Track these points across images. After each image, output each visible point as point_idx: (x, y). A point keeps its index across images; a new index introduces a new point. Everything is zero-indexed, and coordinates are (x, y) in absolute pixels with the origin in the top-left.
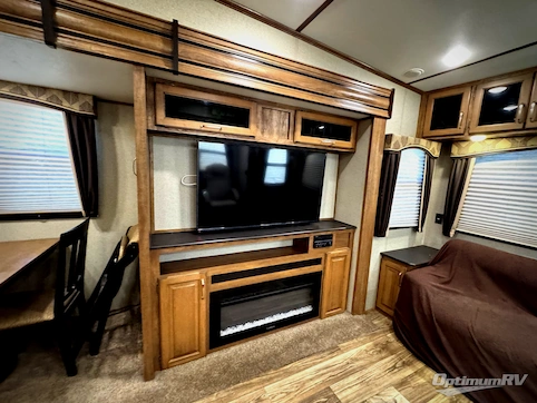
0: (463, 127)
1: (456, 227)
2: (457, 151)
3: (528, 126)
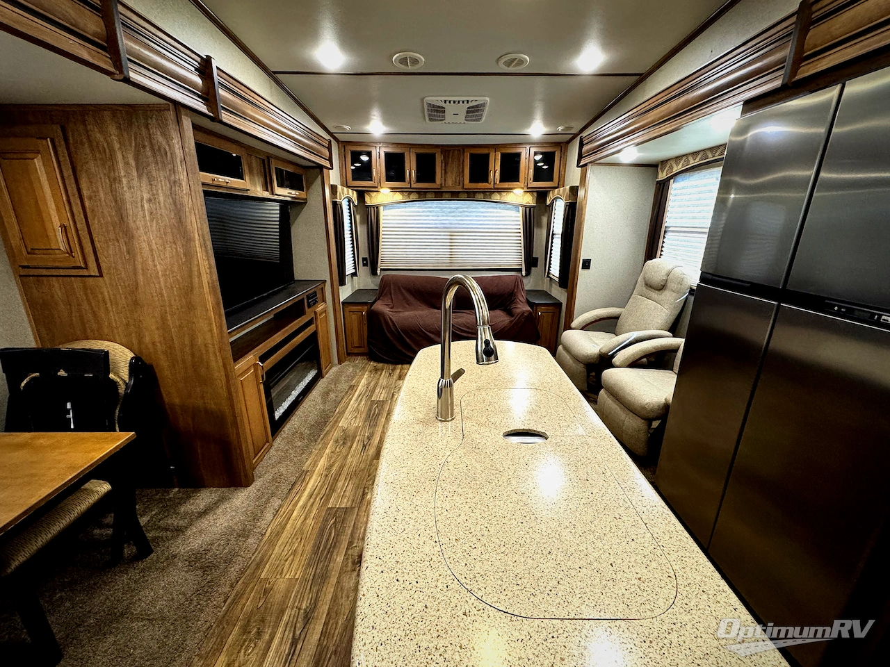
0: (376, 181)
1: (380, 266)
2: (369, 200)
3: (412, 186)
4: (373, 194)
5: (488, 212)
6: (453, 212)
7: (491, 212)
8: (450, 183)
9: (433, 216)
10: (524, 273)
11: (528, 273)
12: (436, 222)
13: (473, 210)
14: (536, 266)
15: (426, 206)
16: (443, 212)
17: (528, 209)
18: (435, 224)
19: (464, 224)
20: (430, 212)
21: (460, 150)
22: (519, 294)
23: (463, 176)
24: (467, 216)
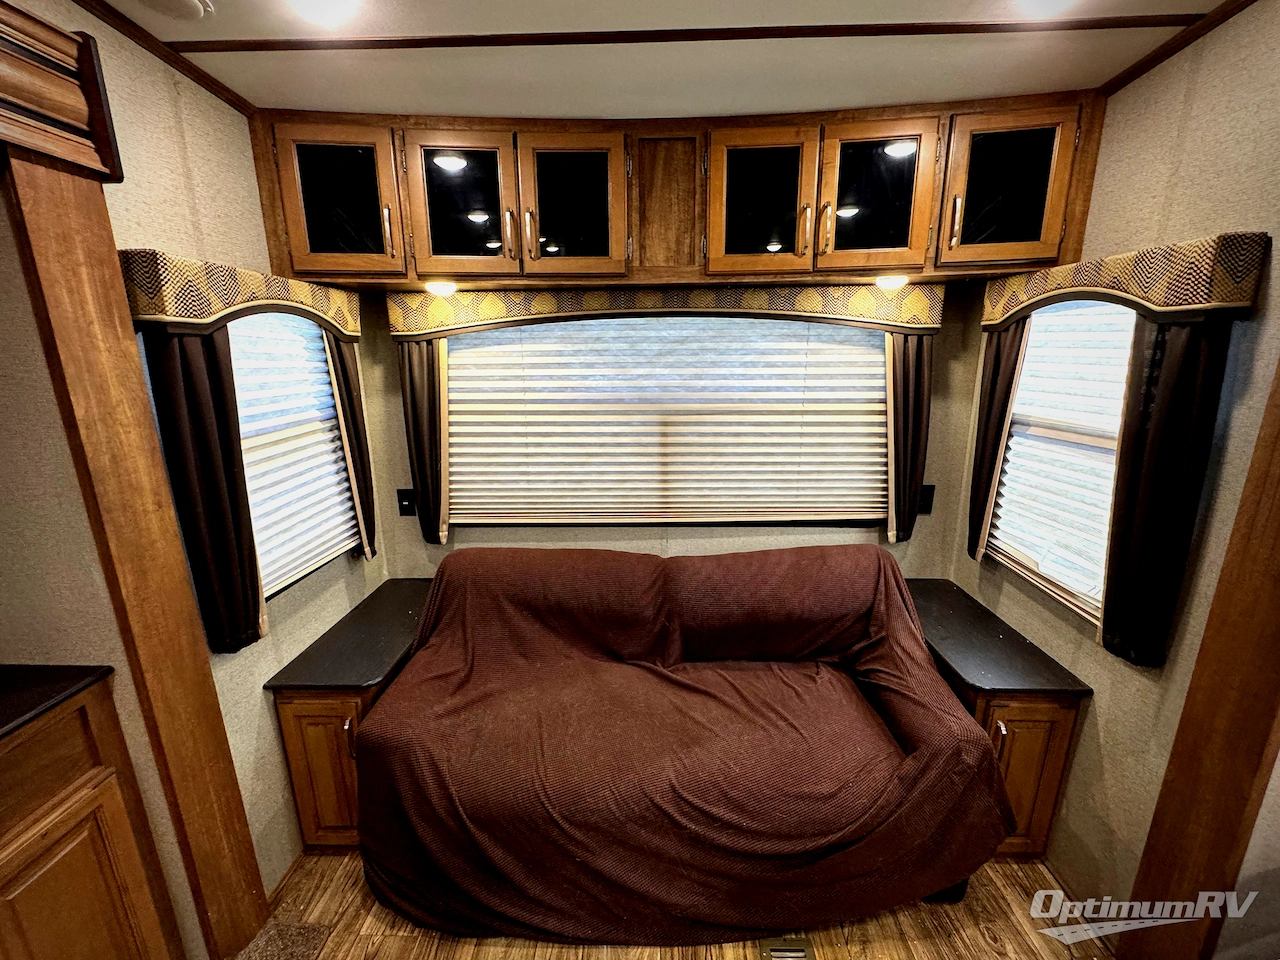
0: (399, 252)
1: (448, 517)
2: (404, 319)
3: (527, 270)
4: (414, 302)
5: (780, 352)
6: (670, 353)
7: (790, 352)
8: (661, 259)
9: (605, 365)
10: (892, 535)
11: (904, 534)
12: (617, 383)
13: (735, 345)
14: (927, 510)
15: (586, 334)
16: (639, 353)
17: (913, 341)
18: (614, 389)
19: (704, 389)
20: (599, 352)
21: (693, 140)
22: (897, 625)
23: (705, 232)
24: (714, 364)
